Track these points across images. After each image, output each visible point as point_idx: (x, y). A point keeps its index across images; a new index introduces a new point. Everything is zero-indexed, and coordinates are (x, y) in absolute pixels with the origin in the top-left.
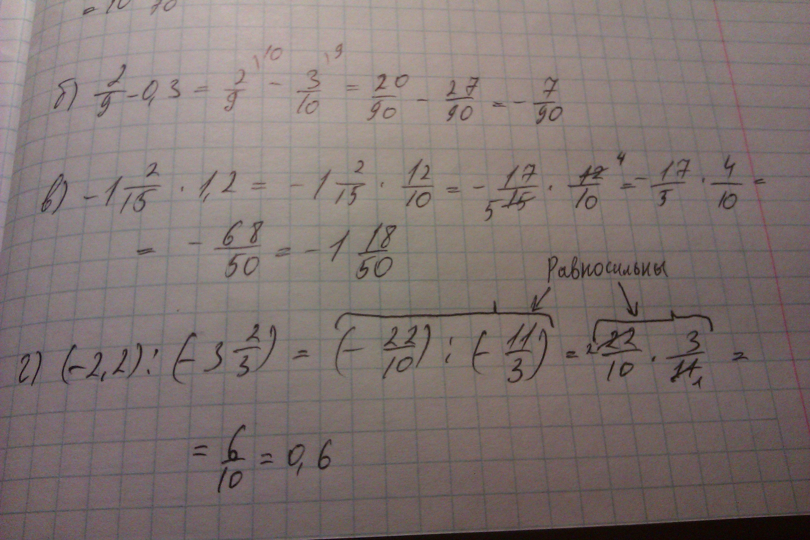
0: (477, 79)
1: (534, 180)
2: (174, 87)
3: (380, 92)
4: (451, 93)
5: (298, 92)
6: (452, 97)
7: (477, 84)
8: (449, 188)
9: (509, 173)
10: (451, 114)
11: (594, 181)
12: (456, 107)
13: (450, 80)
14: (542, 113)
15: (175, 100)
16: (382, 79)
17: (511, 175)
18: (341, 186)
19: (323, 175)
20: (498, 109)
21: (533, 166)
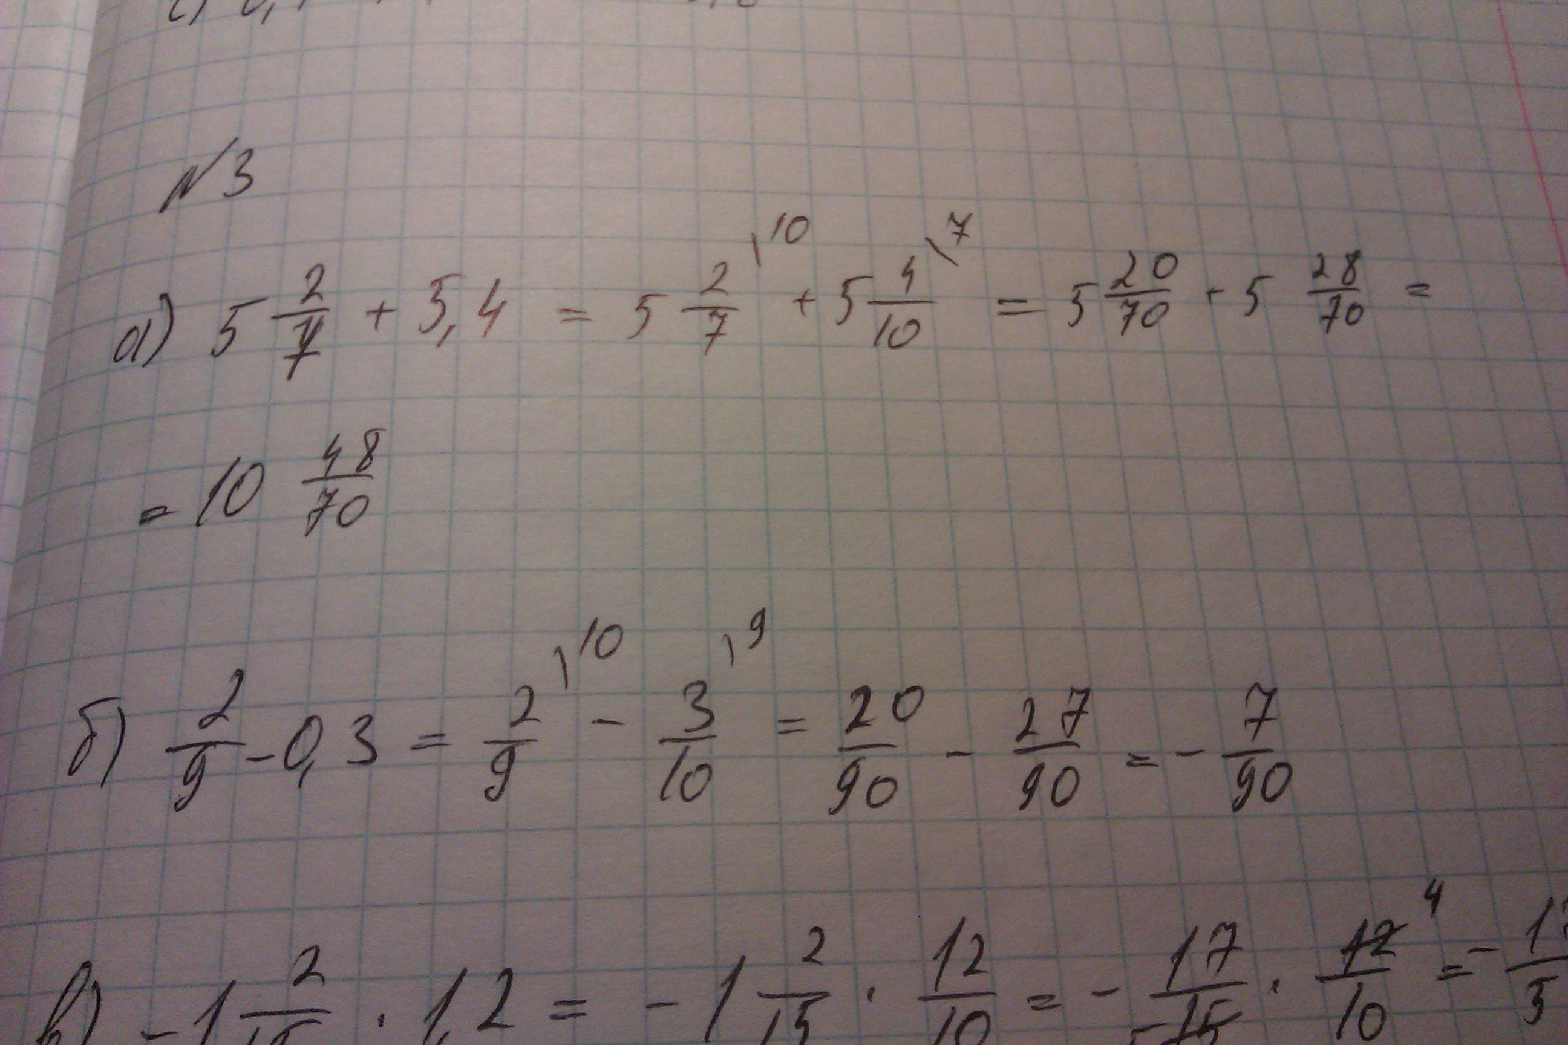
0: (1087, 692)
1: (1237, 966)
2: (361, 735)
3: (859, 736)
4: (1026, 732)
5: (662, 741)
6: (1027, 742)
7: (1087, 707)
8: (1034, 998)
9: (1175, 948)
10: (1029, 791)
11: (1375, 962)
12: (1039, 769)
13: (1024, 697)
14: (1245, 780)
15: (363, 771)
16: (860, 699)
17: (1180, 955)
18: (769, 1001)
19: (726, 973)
20: (1139, 771)
21: (1233, 927)
